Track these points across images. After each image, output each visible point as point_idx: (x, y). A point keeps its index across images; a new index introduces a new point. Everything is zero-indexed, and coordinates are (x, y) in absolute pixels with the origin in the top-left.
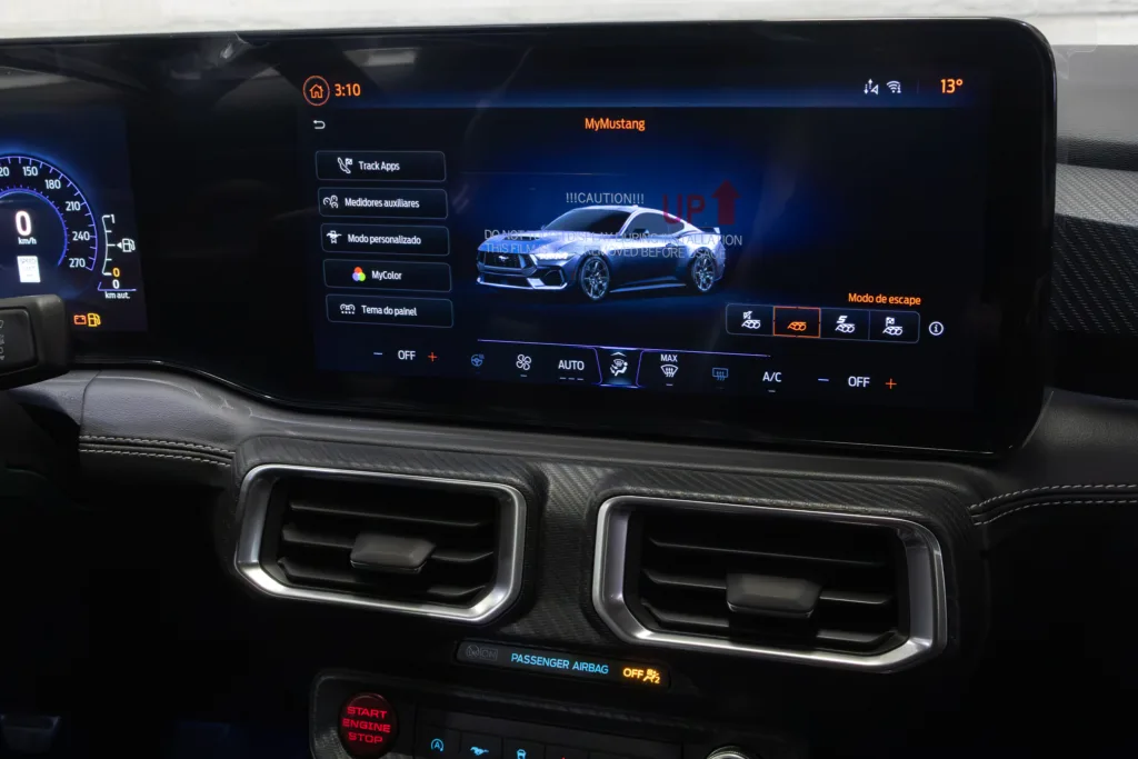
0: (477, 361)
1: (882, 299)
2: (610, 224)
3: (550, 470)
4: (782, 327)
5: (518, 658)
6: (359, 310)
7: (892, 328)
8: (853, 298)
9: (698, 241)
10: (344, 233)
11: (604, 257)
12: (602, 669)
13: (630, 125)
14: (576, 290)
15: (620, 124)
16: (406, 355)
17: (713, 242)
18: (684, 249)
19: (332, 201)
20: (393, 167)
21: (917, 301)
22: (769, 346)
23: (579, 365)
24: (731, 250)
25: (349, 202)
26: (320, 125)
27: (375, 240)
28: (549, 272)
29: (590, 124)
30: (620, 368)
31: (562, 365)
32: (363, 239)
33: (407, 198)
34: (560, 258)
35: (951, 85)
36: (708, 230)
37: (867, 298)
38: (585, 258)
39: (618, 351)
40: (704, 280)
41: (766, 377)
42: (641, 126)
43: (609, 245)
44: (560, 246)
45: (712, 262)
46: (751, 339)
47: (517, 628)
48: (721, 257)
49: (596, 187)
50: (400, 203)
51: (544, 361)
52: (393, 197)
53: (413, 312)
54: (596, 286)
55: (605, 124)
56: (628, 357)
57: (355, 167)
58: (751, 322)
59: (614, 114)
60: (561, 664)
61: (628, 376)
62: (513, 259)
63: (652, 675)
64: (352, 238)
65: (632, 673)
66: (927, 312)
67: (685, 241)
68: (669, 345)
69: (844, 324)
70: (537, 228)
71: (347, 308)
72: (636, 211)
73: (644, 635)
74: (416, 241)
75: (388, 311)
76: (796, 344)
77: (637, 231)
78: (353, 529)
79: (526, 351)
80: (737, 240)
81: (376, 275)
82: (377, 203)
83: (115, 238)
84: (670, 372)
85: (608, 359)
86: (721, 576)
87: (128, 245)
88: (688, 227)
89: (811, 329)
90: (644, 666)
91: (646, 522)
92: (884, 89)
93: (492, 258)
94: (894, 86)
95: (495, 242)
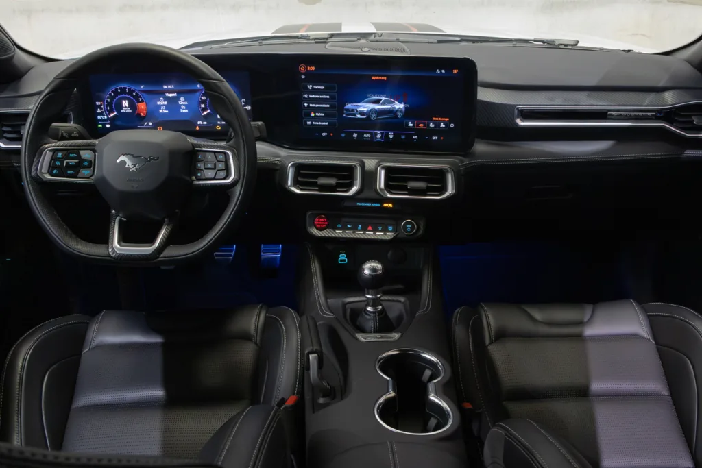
0: (343, 135)
1: (440, 119)
2: (377, 102)
3: (365, 160)
4: (418, 126)
5: (358, 204)
6: (312, 123)
7: (443, 126)
8: (434, 119)
9: (399, 106)
10: (309, 104)
11: (376, 110)
12: (379, 205)
13: (383, 78)
14: (369, 118)
15: (380, 78)
16: (324, 134)
17: (402, 106)
18: (395, 108)
19: (306, 96)
20: (323, 88)
21: (448, 119)
22: (415, 130)
23: (369, 136)
24: (406, 108)
25: (311, 96)
26: (303, 77)
27: (317, 105)
28: (362, 113)
29: (373, 78)
30: (379, 136)
31: (365, 136)
32: (314, 105)
33: (326, 95)
34: (365, 110)
35: (455, 71)
36: (401, 103)
37: (437, 119)
38: (371, 110)
39: (379, 132)
40: (400, 115)
41: (414, 137)
42: (385, 79)
43: (377, 107)
44: (365, 107)
45: (401, 111)
46: (410, 129)
47: (359, 196)
48: (404, 110)
49: (375, 93)
50: (324, 97)
51: (361, 135)
52: (322, 95)
53: (327, 123)
54: (374, 117)
55: (377, 78)
56: (382, 133)
57: (312, 88)
58: (410, 125)
59: (379, 76)
60: (369, 204)
61: (381, 138)
62: (353, 110)
63: (390, 205)
64: (311, 105)
65: (385, 205)
66: (450, 122)
67: (395, 106)
68: (391, 130)
69: (432, 125)
70: (359, 102)
71: (309, 123)
72: (384, 99)
73: (389, 195)
74: (328, 106)
75: (320, 123)
76: (421, 130)
77: (384, 103)
78: (317, 176)
79: (356, 132)
80: (408, 106)
81: (317, 114)
82: (318, 97)
83: (245, 106)
84: (391, 137)
85: (376, 134)
86: (406, 182)
87: (249, 107)
88: (396, 102)
89: (424, 126)
90: (388, 203)
91: (389, 171)
92: (441, 72)
93: (348, 110)
94: (443, 71)
95: (349, 106)
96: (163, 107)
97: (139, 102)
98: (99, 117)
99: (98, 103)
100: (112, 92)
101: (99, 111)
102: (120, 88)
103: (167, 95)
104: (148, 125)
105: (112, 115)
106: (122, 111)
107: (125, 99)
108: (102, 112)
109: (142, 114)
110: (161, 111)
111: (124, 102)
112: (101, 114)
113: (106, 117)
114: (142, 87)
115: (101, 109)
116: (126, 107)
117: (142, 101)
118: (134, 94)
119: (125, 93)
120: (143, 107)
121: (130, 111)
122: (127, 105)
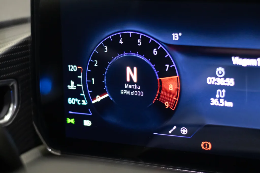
96: (221, 93)
97: (164, 74)
98: (71, 101)
99: (73, 68)
100: (105, 43)
101: (72, 86)
102: (125, 37)
103: (236, 61)
104: (177, 132)
105: (99, 99)
106: (123, 92)
107: (133, 63)
108: (79, 90)
109: (167, 105)
110: (214, 102)
111: (128, 69)
112: (76, 94)
113: (84, 103)
114: (176, 37)
115: (77, 81)
116: (132, 82)
117: (172, 72)
118: (155, 52)
119: (135, 49)
120: (171, 88)
121: (141, 94)
122: (135, 80)
